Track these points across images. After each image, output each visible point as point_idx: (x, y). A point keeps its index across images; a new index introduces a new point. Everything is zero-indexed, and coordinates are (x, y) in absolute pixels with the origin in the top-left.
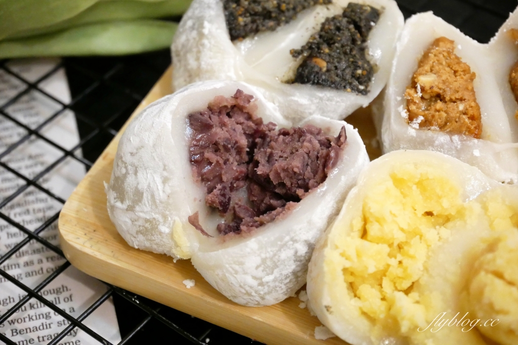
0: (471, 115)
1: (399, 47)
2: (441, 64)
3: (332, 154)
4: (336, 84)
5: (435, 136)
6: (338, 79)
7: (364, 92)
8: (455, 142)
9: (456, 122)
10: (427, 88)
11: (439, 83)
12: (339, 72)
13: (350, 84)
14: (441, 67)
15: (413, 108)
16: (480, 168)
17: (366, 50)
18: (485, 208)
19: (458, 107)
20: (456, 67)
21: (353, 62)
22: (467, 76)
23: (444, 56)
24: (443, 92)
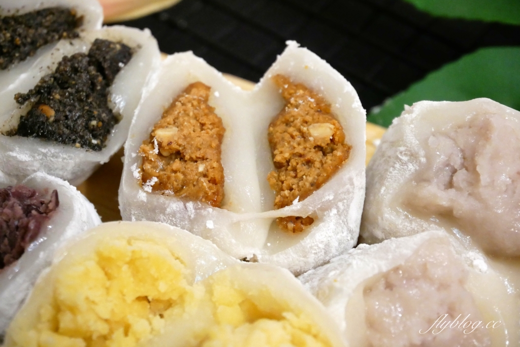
0: (212, 178)
1: (145, 93)
2: (188, 115)
3: (32, 226)
4: (64, 137)
5: (167, 202)
6: (67, 131)
7: (98, 148)
8: (189, 209)
9: (194, 186)
10: (165, 144)
11: (179, 138)
12: (69, 122)
13: (82, 137)
14: (186, 118)
15: (148, 166)
16: (214, 241)
17: (109, 96)
18: (210, 291)
19: (197, 168)
20: (204, 120)
21: (88, 111)
22: (215, 131)
23: (193, 105)
24: (183, 149)
